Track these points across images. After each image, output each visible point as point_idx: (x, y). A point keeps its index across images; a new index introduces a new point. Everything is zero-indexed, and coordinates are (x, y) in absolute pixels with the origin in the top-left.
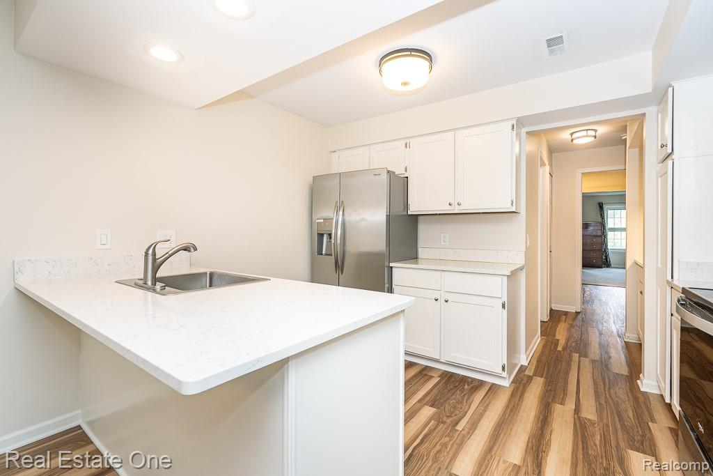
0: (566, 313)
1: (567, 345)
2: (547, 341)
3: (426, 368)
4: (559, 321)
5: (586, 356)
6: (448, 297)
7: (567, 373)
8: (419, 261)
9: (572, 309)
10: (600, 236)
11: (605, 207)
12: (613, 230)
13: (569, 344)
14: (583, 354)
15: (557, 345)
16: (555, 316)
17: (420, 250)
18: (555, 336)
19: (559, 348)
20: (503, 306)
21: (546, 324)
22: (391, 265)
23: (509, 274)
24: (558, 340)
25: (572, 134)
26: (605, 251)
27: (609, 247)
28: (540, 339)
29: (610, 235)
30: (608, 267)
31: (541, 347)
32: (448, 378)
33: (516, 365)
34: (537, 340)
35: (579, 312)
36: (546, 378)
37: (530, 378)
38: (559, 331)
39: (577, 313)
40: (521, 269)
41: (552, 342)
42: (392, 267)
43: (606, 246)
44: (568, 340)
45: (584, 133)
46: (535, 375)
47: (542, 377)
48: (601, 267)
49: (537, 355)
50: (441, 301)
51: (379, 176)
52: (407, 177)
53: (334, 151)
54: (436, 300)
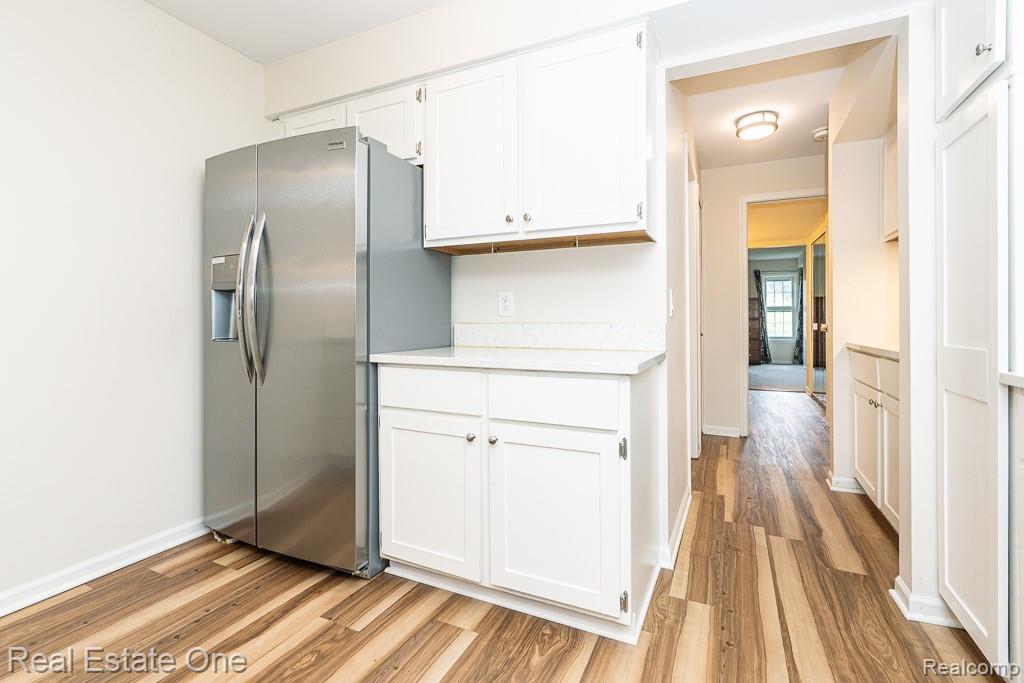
0: (726, 440)
1: (739, 506)
2: (704, 501)
3: (455, 597)
4: (717, 456)
5: (778, 534)
6: (497, 431)
7: (753, 582)
8: (456, 350)
9: (734, 432)
10: (758, 319)
11: (763, 277)
12: (774, 309)
13: (743, 505)
14: (773, 529)
15: (721, 510)
16: (711, 447)
17: (457, 328)
18: (714, 488)
19: (728, 517)
20: (623, 452)
21: (698, 463)
22: (374, 358)
23: (635, 371)
24: (722, 497)
25: (737, 122)
26: (764, 340)
27: (769, 335)
28: (691, 497)
29: (769, 317)
30: (767, 363)
31: (694, 516)
32: (502, 620)
33: (650, 569)
34: (688, 501)
35: (745, 437)
36: (715, 603)
37: (681, 607)
38: (721, 476)
39: (744, 439)
40: (660, 359)
41: (712, 503)
42: (376, 365)
43: (765, 332)
44: (739, 494)
45: (759, 118)
46: (690, 596)
47: (706, 603)
48: (760, 364)
49: (689, 537)
50: (482, 442)
51: (340, 146)
52: (421, 166)
53: (273, 117)
54: (471, 440)
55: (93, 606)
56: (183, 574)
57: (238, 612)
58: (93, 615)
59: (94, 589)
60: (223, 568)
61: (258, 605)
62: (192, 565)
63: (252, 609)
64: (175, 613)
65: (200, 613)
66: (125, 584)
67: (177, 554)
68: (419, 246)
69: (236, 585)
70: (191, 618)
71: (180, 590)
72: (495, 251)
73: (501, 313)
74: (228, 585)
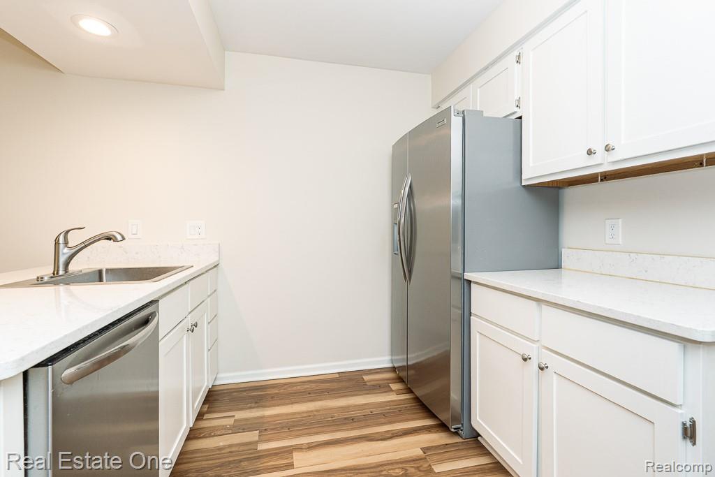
8: (562, 272)
20: (689, 435)
22: (468, 276)
42: (470, 282)
50: (533, 365)
51: (443, 123)
52: (520, 118)
53: (437, 106)
54: (525, 360)
55: (335, 385)
56: (374, 386)
57: (383, 420)
58: (333, 390)
59: (340, 377)
60: (392, 391)
61: (395, 422)
62: (381, 382)
63: (390, 423)
64: (359, 405)
65: (368, 412)
66: (350, 380)
67: (377, 373)
68: (519, 184)
69: (392, 404)
70: (364, 412)
71: (368, 394)
72: (602, 180)
73: (607, 242)
74: (389, 402)
